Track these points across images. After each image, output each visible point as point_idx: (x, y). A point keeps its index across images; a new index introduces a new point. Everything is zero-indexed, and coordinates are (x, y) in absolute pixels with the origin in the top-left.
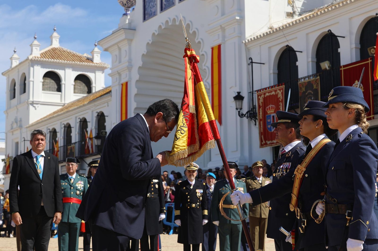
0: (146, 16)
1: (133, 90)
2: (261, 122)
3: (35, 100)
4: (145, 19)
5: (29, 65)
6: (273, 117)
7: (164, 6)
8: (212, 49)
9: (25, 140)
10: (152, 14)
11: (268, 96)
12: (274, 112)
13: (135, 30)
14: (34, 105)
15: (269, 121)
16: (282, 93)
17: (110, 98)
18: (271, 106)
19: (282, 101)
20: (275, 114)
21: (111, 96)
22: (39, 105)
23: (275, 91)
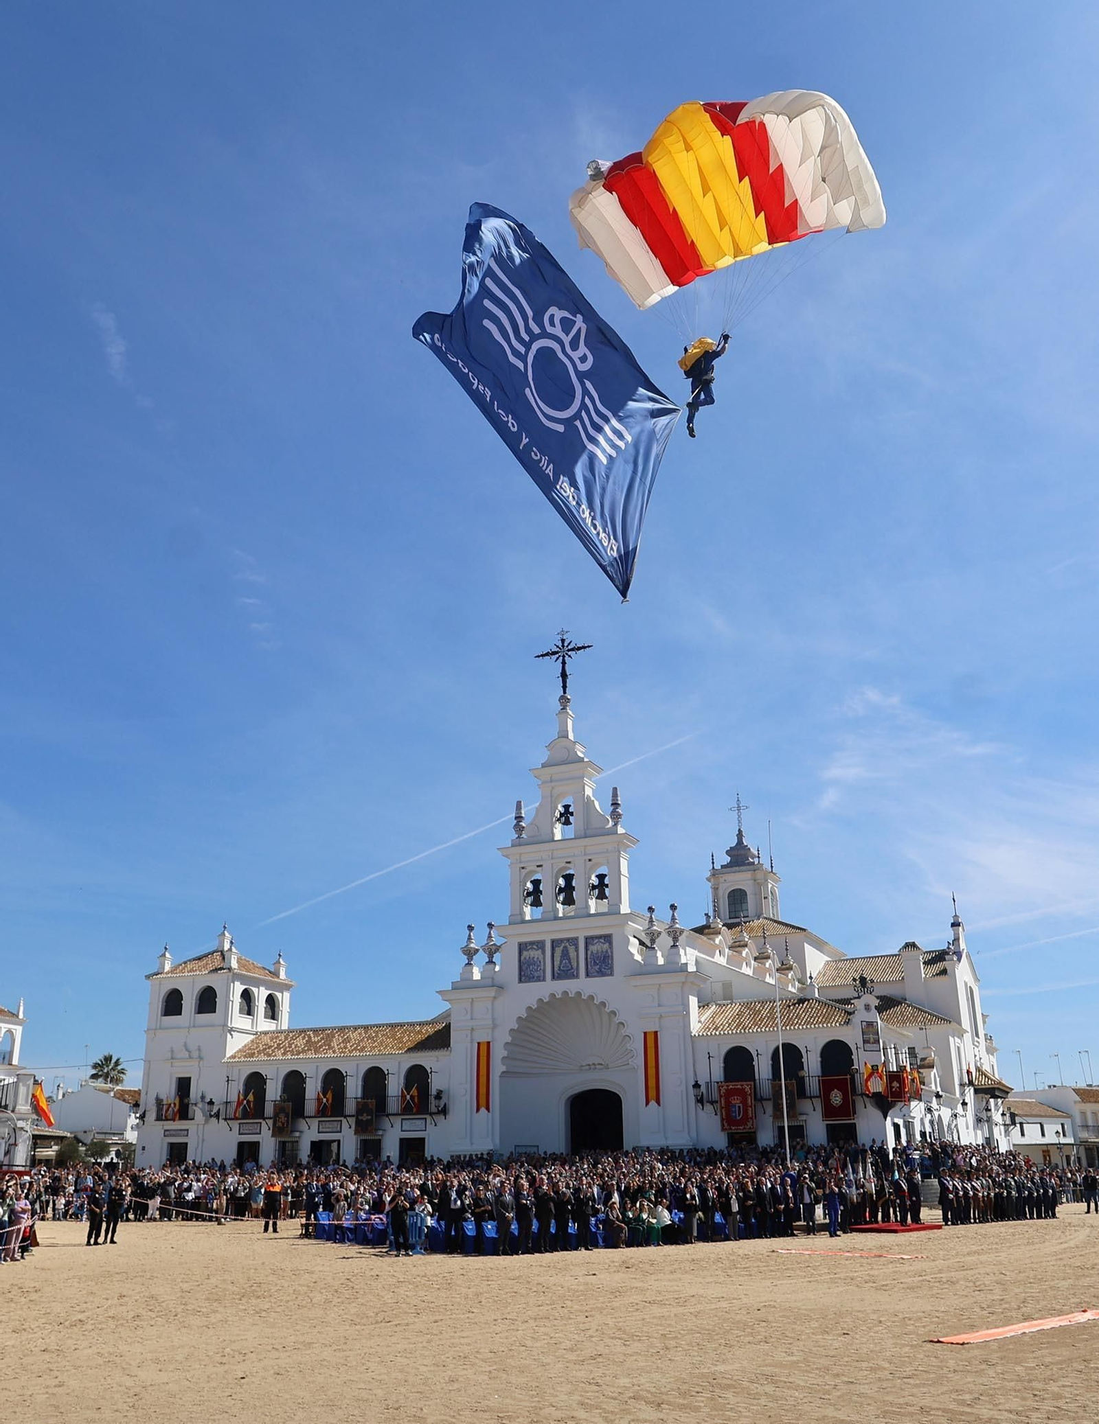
0: (523, 978)
1: (498, 1053)
2: (723, 1111)
3: (233, 1025)
4: (520, 981)
5: (228, 979)
6: (739, 1107)
7: (556, 975)
8: (645, 1034)
9: (228, 1080)
10: (534, 977)
11: (731, 1089)
12: (741, 1103)
13: (503, 988)
14: (232, 1033)
15: (734, 1109)
16: (750, 1088)
17: (448, 1053)
18: (736, 1097)
19: (750, 1094)
20: (741, 1105)
21: (451, 1051)
22: (236, 1033)
23: (742, 1085)
